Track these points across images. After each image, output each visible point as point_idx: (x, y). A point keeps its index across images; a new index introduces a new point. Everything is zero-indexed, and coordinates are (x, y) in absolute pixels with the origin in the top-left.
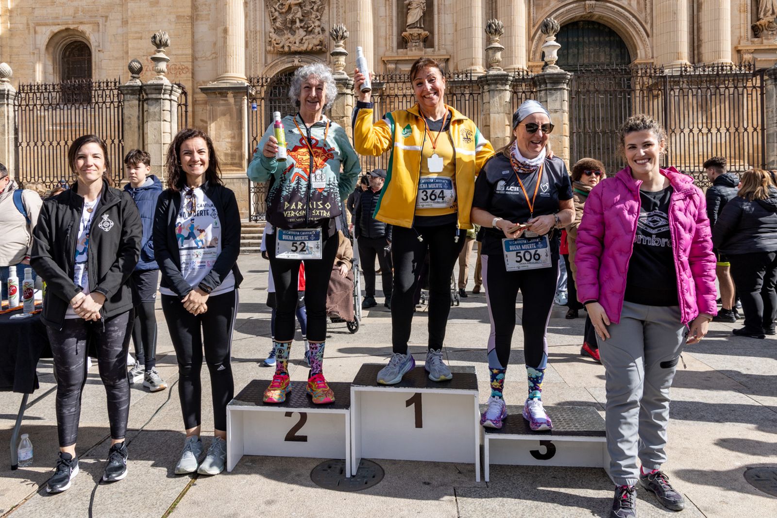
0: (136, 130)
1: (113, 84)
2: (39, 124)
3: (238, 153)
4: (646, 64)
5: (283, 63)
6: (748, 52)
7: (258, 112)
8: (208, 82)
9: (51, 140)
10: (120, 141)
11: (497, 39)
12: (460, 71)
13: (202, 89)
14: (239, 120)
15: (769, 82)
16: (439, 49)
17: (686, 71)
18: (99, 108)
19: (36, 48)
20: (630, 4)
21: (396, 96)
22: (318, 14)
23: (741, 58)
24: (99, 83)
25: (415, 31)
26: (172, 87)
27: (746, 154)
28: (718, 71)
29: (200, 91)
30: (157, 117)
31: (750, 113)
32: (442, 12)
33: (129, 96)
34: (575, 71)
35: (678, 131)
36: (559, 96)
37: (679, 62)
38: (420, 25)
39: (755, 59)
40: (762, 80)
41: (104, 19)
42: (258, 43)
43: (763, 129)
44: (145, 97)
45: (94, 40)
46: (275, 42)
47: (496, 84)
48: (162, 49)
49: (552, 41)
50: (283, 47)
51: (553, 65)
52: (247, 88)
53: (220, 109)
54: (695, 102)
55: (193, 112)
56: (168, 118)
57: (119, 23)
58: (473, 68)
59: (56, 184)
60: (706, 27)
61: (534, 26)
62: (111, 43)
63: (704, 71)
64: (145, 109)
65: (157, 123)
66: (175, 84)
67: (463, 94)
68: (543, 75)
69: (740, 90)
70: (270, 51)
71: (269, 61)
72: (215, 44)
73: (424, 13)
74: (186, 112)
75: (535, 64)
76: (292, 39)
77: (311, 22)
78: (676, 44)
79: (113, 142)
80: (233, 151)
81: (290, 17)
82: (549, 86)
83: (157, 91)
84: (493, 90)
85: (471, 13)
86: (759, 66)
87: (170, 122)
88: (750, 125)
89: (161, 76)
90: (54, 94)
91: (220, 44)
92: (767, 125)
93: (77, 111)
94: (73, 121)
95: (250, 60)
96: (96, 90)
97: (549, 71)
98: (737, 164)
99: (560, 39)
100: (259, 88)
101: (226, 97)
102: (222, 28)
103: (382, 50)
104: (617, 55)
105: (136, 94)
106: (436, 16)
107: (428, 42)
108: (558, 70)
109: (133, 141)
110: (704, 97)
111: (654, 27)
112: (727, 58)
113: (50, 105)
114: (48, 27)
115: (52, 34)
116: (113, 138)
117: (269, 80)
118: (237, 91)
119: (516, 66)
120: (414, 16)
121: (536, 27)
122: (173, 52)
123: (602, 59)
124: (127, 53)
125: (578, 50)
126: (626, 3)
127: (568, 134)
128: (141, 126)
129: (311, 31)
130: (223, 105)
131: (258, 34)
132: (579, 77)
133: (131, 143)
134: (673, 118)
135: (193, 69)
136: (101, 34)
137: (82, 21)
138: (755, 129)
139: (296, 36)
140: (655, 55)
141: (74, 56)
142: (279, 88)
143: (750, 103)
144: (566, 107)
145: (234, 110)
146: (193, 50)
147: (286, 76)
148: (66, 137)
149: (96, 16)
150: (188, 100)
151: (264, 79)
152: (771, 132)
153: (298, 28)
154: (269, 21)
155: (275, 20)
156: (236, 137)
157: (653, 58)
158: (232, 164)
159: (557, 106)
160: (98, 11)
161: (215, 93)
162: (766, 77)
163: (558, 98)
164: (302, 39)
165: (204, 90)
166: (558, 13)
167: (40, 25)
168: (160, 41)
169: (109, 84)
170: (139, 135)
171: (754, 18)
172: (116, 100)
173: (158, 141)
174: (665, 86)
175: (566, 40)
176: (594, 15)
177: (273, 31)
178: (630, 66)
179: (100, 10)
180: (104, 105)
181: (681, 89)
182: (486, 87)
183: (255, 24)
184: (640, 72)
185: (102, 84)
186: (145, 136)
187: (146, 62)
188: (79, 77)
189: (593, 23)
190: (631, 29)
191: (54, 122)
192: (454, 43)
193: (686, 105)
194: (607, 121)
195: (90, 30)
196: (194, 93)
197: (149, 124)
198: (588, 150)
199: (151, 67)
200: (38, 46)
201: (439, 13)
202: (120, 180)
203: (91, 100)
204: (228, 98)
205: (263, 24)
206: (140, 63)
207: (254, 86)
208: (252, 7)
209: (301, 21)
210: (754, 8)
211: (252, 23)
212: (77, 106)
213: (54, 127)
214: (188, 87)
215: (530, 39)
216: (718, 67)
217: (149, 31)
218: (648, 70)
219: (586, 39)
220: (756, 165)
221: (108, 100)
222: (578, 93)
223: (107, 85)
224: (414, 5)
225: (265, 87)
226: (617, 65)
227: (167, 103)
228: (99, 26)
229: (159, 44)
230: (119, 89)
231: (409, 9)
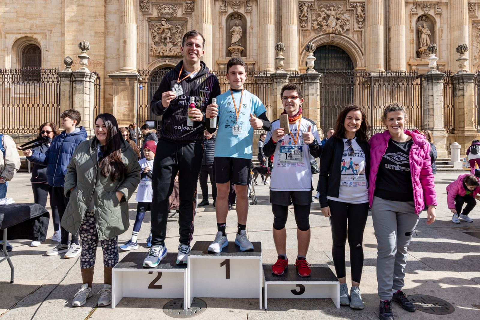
0: (68, 99)
1: (54, 71)
2: (6, 93)
3: (131, 114)
4: (361, 70)
5: (159, 62)
6: (414, 65)
7: (144, 90)
8: (114, 72)
9: (13, 104)
10: (58, 105)
11: (281, 53)
12: (261, 70)
13: (110, 76)
14: (132, 95)
15: (425, 82)
16: (249, 58)
17: (382, 74)
18: (45, 85)
19: (5, 47)
20: (353, 37)
21: (224, 83)
22: (180, 34)
23: (410, 69)
24: (45, 70)
25: (236, 47)
26: (91, 74)
27: (413, 120)
28: (399, 75)
29: (108, 77)
30: (81, 92)
31: (415, 98)
32: (251, 36)
33: (64, 78)
34: (324, 73)
35: (378, 107)
36: (315, 86)
37: (379, 69)
38: (239, 44)
39: (417, 69)
40: (421, 81)
41: (50, 31)
42: (144, 50)
43: (421, 107)
44: (74, 79)
45: (43, 44)
46: (154, 50)
47: (281, 78)
48: (85, 51)
49: (311, 55)
50: (159, 53)
51: (312, 69)
52: (137, 76)
53: (121, 88)
54: (387, 91)
55: (104, 89)
56: (88, 92)
57: (59, 34)
58: (268, 69)
59: (16, 130)
60: (393, 51)
61: (302, 47)
62: (54, 46)
63: (391, 75)
64: (74, 87)
65: (81, 95)
66: (93, 72)
67: (262, 84)
68: (307, 74)
69: (410, 85)
70: (151, 55)
71: (151, 61)
72: (118, 50)
73: (241, 37)
74: (99, 89)
75: (303, 68)
76: (165, 48)
77: (176, 39)
78: (377, 60)
79: (53, 106)
80: (128, 113)
81: (163, 36)
82: (309, 81)
83: (82, 76)
84: (279, 82)
85: (268, 39)
86: (420, 73)
87: (90, 95)
88: (415, 104)
89: (84, 68)
90: (16, 76)
91: (121, 49)
92: (424, 105)
93: (31, 86)
94: (28, 92)
95: (139, 60)
96: (43, 74)
97: (310, 72)
98: (408, 125)
99: (316, 55)
100: (144, 76)
101: (125, 81)
102: (123, 40)
103: (217, 57)
104: (347, 65)
105: (68, 78)
106: (248, 39)
107: (243, 53)
108: (314, 72)
110: (391, 89)
111: (366, 50)
112: (404, 68)
113: (14, 82)
114: (14, 35)
115: (16, 39)
116: (53, 103)
117: (150, 72)
118: (131, 77)
119: (292, 69)
120: (236, 38)
121: (303, 47)
122: (93, 53)
123: (339, 66)
124: (64, 52)
125: (326, 61)
126: (351, 36)
127: (319, 107)
128: (71, 96)
129: (176, 44)
130: (122, 85)
131: (144, 45)
132: (326, 76)
133: (65, 107)
134: (375, 99)
135: (104, 64)
136: (47, 40)
137: (35, 32)
138: (417, 107)
139: (167, 47)
140: (366, 65)
141: (30, 53)
142: (156, 77)
143: (415, 92)
144: (319, 93)
145: (129, 89)
146: (105, 53)
147: (160, 70)
148: (23, 102)
149: (44, 30)
150: (101, 82)
151: (147, 72)
152: (425, 109)
153: (168, 43)
154: (151, 37)
155: (154, 37)
156: (130, 105)
157: (365, 67)
159: (314, 92)
160: (46, 26)
161: (117, 78)
162: (423, 79)
163: (315, 87)
164: (171, 49)
165: (111, 76)
166: (315, 40)
167: (8, 33)
168: (84, 46)
169: (52, 71)
170: (70, 102)
171: (418, 47)
172: (56, 80)
173: (81, 106)
174: (371, 82)
175: (319, 55)
176: (334, 42)
177: (153, 43)
178: (353, 70)
179: (47, 26)
180: (48, 83)
181: (380, 84)
182: (275, 80)
183: (143, 39)
184: (358, 74)
185: (47, 71)
186: (74, 103)
187: (76, 58)
188: (33, 66)
189: (334, 46)
190: (354, 51)
191: (16, 92)
192: (258, 54)
193: (382, 93)
194: (341, 101)
195: (41, 38)
196: (105, 78)
197: (76, 95)
198: (330, 116)
199: (79, 62)
200: (6, 46)
201: (249, 37)
203: (40, 80)
204: (126, 82)
205: (148, 39)
206: (71, 59)
207: (141, 75)
208: (141, 29)
209: (170, 38)
210: (417, 42)
211: (141, 38)
212: (31, 83)
213: (16, 96)
214: (101, 74)
215: (300, 54)
216: (399, 73)
217: (78, 41)
218: (363, 73)
219: (330, 55)
220: (418, 126)
221: (51, 80)
222: (325, 85)
223: (50, 72)
224: (236, 32)
225: (148, 76)
226: (346, 70)
227: (88, 83)
228: (46, 35)
229: (83, 48)
230: (58, 74)
231: (233, 34)
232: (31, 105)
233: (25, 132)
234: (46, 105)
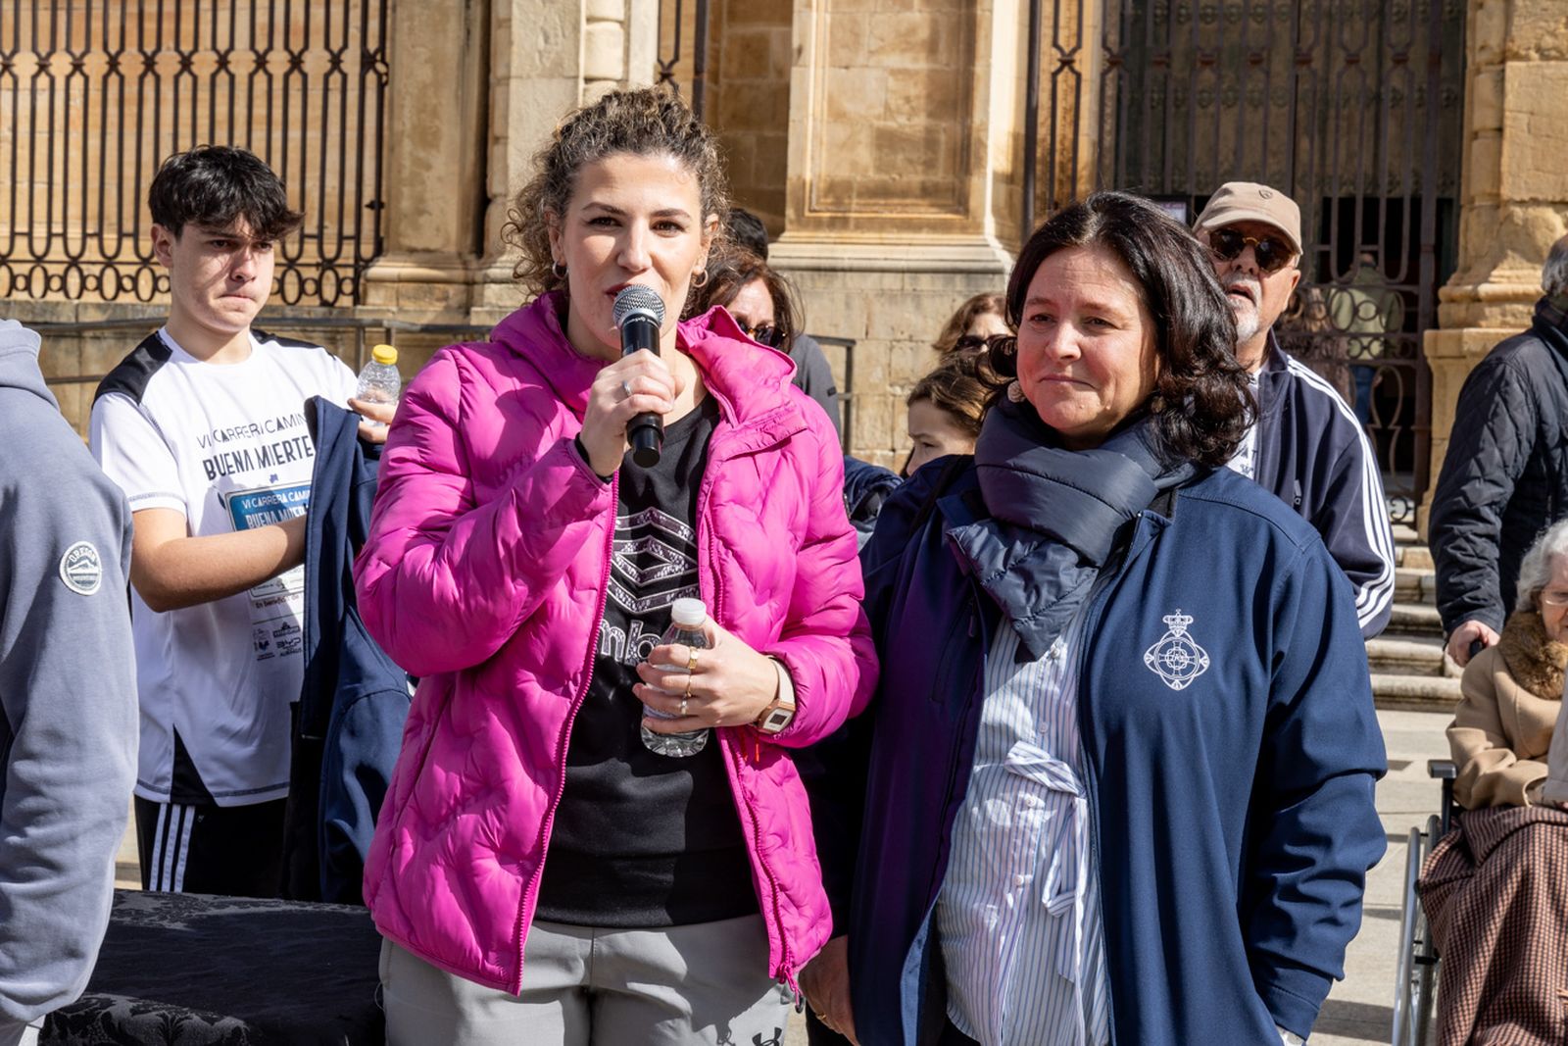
9: (44, 48)
10: (368, 62)
59: (59, 269)
79: (335, 62)
80: (932, 122)
109: (435, 61)
116: (336, 44)
133: (425, 73)
156: (942, 46)
158: (927, 192)
170: (469, 32)
173: (558, 64)
186: (497, 35)
202: (361, 264)
232: (168, 63)
233: (120, 287)
234: (278, 61)
